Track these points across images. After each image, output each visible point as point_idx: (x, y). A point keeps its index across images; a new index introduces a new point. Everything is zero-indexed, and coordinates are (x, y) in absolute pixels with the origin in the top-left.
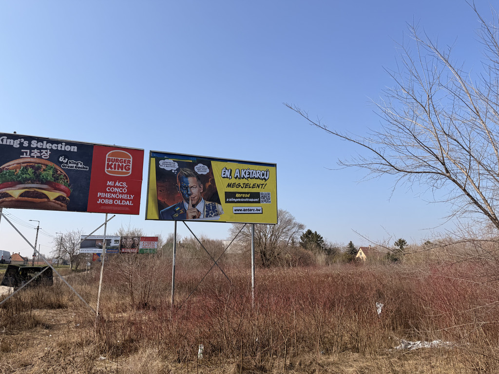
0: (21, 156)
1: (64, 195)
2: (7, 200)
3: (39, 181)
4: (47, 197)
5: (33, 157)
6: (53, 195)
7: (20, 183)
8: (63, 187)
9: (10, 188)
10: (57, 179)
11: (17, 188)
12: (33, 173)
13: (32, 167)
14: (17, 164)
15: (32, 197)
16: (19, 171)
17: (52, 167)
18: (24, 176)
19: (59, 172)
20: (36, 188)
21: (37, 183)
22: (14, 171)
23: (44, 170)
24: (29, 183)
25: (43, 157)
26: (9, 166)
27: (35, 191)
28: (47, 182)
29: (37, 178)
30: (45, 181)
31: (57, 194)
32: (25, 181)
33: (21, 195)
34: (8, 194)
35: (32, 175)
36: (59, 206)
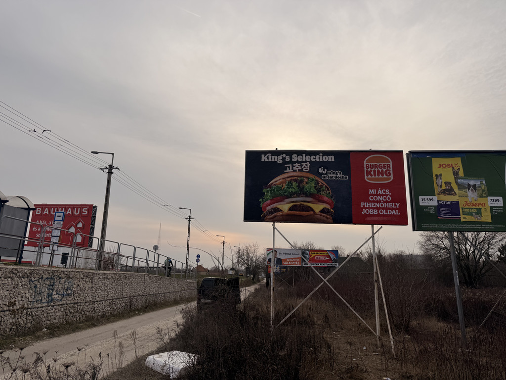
0: (285, 171)
1: (328, 207)
2: (278, 214)
3: (303, 194)
4: (313, 210)
5: (296, 171)
6: (318, 208)
7: (288, 197)
8: (326, 199)
9: (280, 203)
10: (319, 190)
11: (286, 202)
12: (297, 186)
13: (296, 181)
14: (283, 179)
15: (300, 211)
16: (285, 186)
17: (313, 180)
18: (290, 190)
19: (320, 184)
20: (302, 201)
21: (302, 197)
22: (281, 186)
23: (307, 183)
24: (295, 197)
25: (304, 170)
26: (276, 181)
27: (301, 204)
28: (311, 195)
29: (302, 192)
30: (309, 194)
31: (321, 206)
32: (291, 195)
33: (290, 209)
34: (278, 208)
35: (297, 189)
36: (325, 218)
